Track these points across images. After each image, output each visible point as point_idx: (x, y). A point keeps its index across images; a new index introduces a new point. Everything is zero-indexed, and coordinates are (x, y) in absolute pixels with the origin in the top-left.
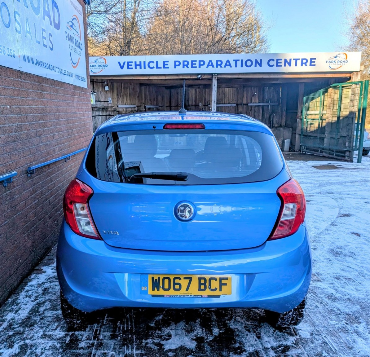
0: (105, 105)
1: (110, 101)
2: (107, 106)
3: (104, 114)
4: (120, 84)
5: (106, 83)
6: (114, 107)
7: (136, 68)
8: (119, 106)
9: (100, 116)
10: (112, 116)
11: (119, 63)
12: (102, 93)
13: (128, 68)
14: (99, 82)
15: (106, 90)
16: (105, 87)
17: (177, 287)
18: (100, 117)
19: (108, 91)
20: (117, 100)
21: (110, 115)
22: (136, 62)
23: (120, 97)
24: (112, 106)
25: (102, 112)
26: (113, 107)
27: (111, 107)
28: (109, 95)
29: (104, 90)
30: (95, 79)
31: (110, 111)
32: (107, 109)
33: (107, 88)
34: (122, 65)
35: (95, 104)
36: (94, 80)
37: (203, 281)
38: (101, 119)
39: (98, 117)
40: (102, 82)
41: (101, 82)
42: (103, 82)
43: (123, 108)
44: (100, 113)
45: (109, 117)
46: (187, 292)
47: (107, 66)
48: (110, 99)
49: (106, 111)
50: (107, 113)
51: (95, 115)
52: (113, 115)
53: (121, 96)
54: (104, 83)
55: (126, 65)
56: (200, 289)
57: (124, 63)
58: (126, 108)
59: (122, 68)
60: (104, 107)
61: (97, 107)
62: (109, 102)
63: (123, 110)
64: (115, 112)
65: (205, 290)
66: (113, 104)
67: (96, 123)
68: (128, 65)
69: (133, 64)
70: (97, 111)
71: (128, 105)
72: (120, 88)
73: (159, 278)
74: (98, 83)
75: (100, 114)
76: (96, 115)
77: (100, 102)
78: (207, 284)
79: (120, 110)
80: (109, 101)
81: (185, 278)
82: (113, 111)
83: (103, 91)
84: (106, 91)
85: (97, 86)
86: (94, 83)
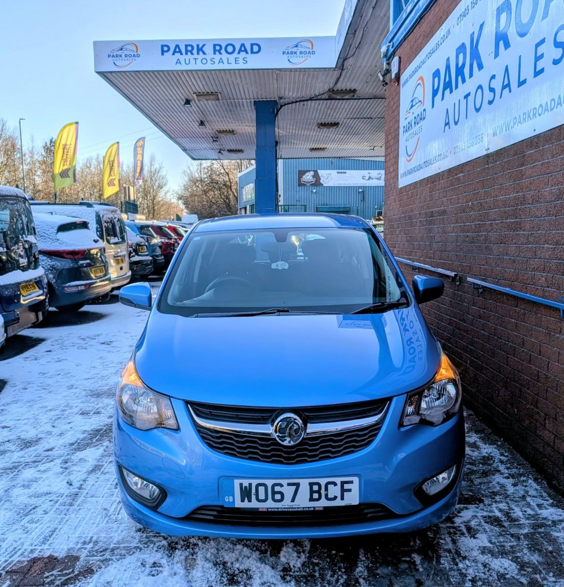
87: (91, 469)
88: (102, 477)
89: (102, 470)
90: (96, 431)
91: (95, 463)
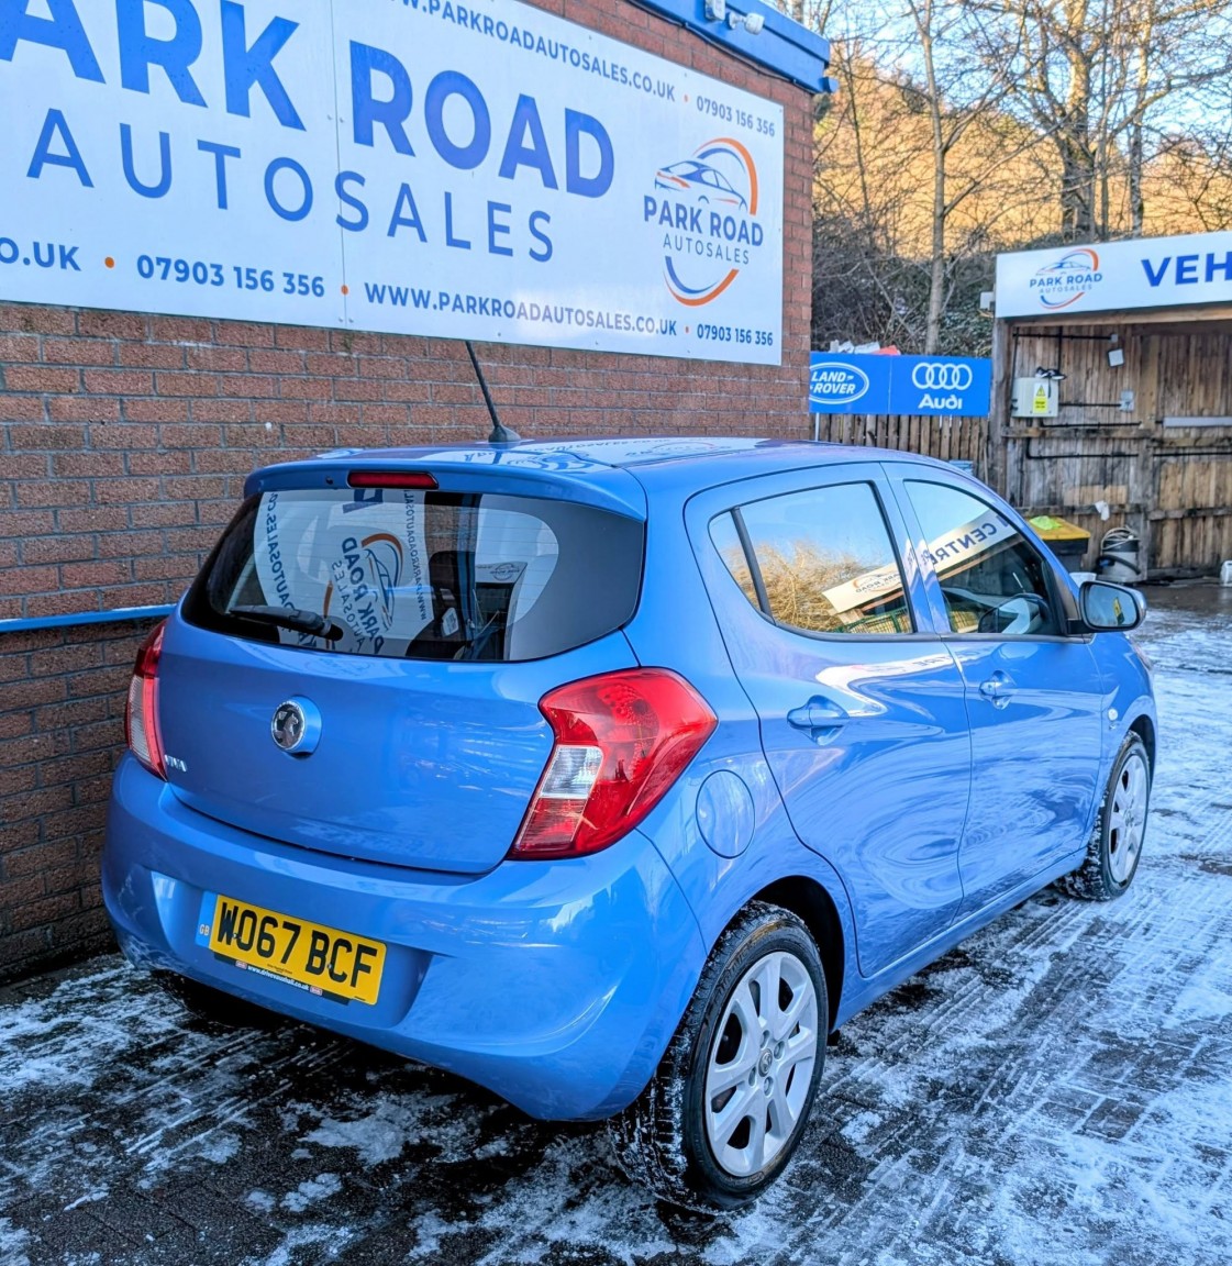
0: (1105, 417)
1: (1128, 403)
2: (1112, 421)
3: (1097, 449)
4: (1183, 339)
5: (1115, 339)
6: (1141, 427)
7: (1209, 277)
8: (1168, 422)
9: (1078, 456)
10: (1129, 456)
11: (1146, 264)
12: (1096, 374)
13: (1180, 280)
14: (1089, 337)
15: (1113, 363)
16: (1111, 354)
17: (266, 945)
18: (1078, 461)
19: (1123, 366)
20: (1163, 399)
21: (1120, 455)
22: (1210, 257)
23: (1175, 388)
24: (1136, 421)
25: (1088, 443)
26: (1138, 424)
27: (1131, 424)
28: (1127, 382)
29: (1104, 362)
30: (1070, 327)
31: (1121, 439)
32: (1108, 432)
33: (1116, 358)
34: (1156, 272)
35: (1055, 413)
36: (1065, 332)
37: (320, 945)
38: (1078, 467)
39: (1067, 460)
40: (1100, 336)
41: (1094, 337)
42: (1105, 334)
43: (1185, 428)
44: (1079, 448)
45: (1116, 460)
46: (282, 966)
47: (1098, 278)
48: (1128, 399)
49: (1107, 440)
50: (1110, 449)
51: (1054, 454)
52: (1135, 452)
53: (1179, 387)
54: (1109, 338)
55: (1172, 268)
56: (310, 968)
57: (1166, 261)
58: (1202, 429)
59: (1155, 280)
60: (1099, 425)
61: (1067, 426)
62: (1123, 407)
63: (1187, 435)
64: (1145, 443)
65: (318, 971)
66: (1140, 414)
67: (1055, 483)
68: (1181, 270)
69: (1201, 265)
70: (1065, 439)
71: (1211, 415)
72: (1182, 354)
73: (236, 909)
74: (1084, 341)
75: (1079, 452)
76: (1061, 453)
77: (1081, 409)
78: (329, 956)
79: (1170, 435)
80: (1123, 403)
81: (287, 926)
82: (1137, 440)
83: (1099, 369)
84: (1116, 367)
85: (1078, 350)
86: (1065, 341)
87: (1201, 966)
88: (1176, 946)
89: (1176, 962)
90: (1202, 1073)
91: (1195, 977)
